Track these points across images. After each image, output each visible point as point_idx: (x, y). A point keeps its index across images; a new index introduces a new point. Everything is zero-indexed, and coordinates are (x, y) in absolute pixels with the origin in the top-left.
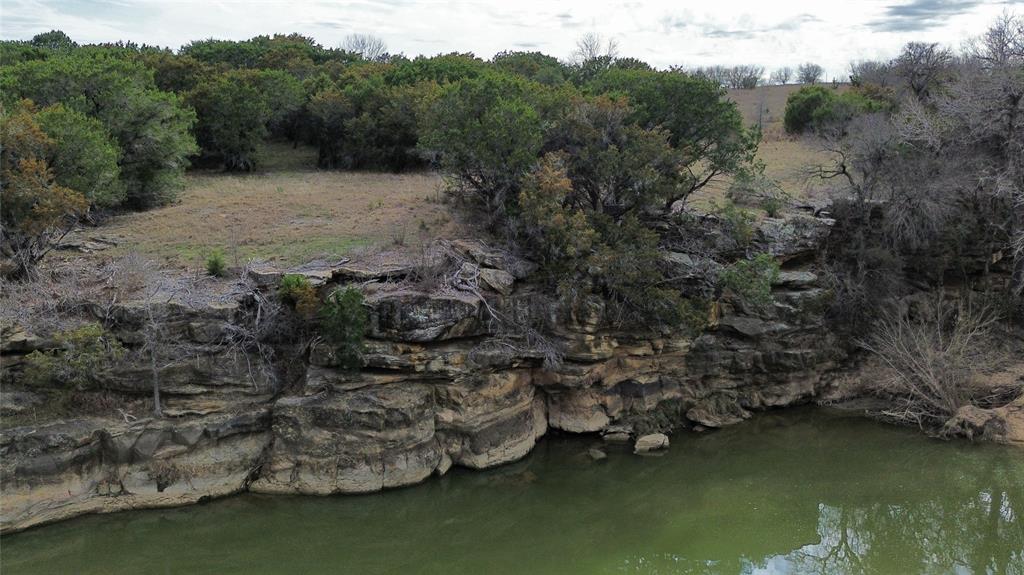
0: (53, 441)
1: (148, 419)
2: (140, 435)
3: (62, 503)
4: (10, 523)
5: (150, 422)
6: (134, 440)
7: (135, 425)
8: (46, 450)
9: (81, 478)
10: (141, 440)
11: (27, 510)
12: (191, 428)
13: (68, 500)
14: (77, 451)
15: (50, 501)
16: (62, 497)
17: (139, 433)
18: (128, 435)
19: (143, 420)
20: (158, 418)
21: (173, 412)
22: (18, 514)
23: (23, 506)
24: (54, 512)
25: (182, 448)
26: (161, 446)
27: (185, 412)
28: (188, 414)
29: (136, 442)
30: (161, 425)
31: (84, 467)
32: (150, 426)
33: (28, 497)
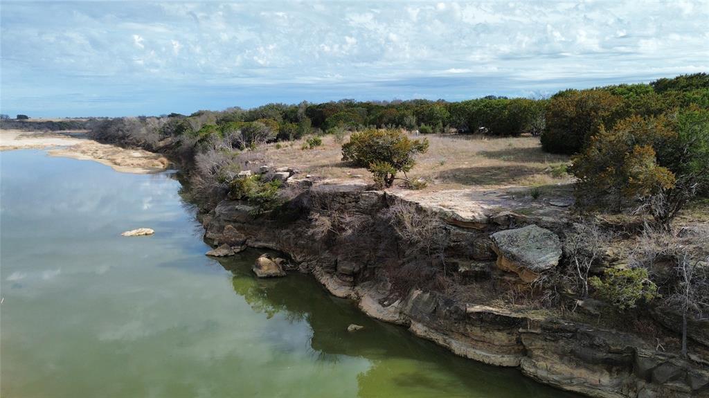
0: (597, 341)
1: (672, 354)
2: (661, 364)
3: (593, 386)
4: (559, 382)
5: (673, 357)
6: (654, 365)
7: (661, 355)
8: (592, 346)
9: (611, 375)
10: (661, 368)
11: (571, 379)
12: (701, 376)
13: (596, 386)
14: (610, 355)
15: (584, 380)
16: (593, 382)
17: (660, 362)
18: (652, 360)
19: (670, 354)
20: (682, 357)
21: (694, 357)
22: (565, 379)
23: (569, 376)
24: (587, 389)
25: (687, 388)
26: (673, 379)
27: (702, 361)
28: (703, 363)
29: (655, 368)
30: (681, 363)
31: (614, 369)
32: (671, 360)
33: (571, 371)
